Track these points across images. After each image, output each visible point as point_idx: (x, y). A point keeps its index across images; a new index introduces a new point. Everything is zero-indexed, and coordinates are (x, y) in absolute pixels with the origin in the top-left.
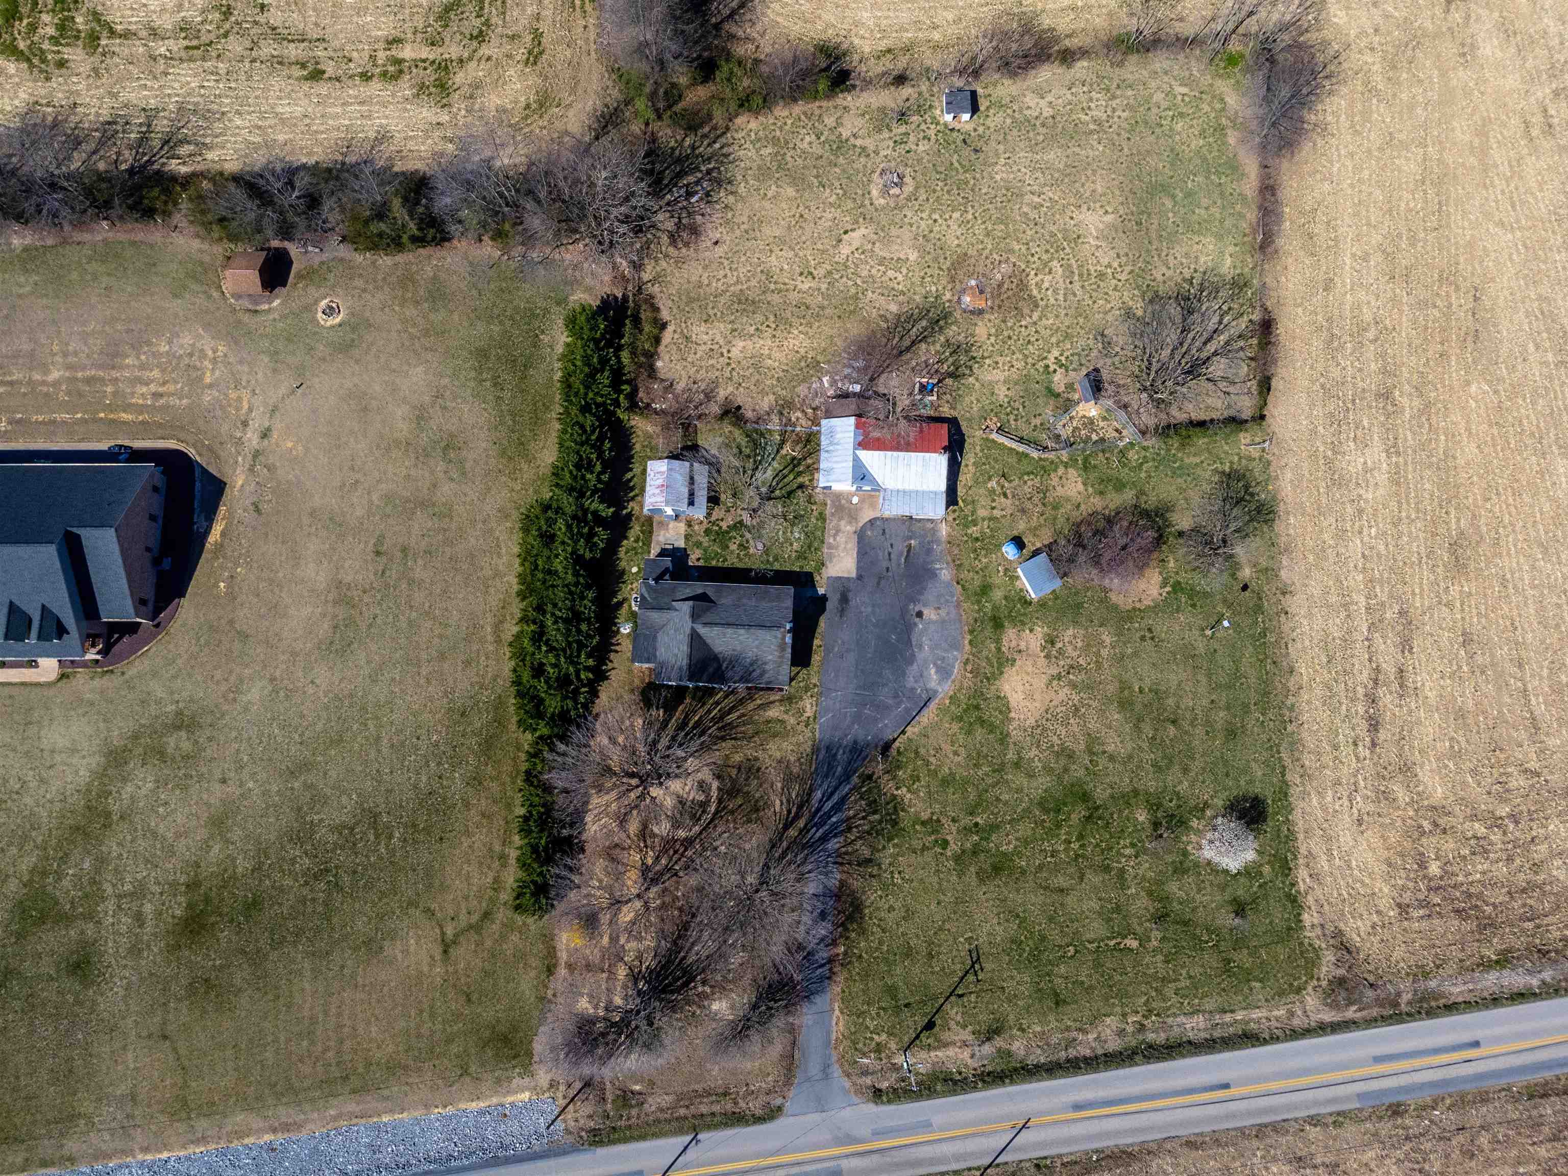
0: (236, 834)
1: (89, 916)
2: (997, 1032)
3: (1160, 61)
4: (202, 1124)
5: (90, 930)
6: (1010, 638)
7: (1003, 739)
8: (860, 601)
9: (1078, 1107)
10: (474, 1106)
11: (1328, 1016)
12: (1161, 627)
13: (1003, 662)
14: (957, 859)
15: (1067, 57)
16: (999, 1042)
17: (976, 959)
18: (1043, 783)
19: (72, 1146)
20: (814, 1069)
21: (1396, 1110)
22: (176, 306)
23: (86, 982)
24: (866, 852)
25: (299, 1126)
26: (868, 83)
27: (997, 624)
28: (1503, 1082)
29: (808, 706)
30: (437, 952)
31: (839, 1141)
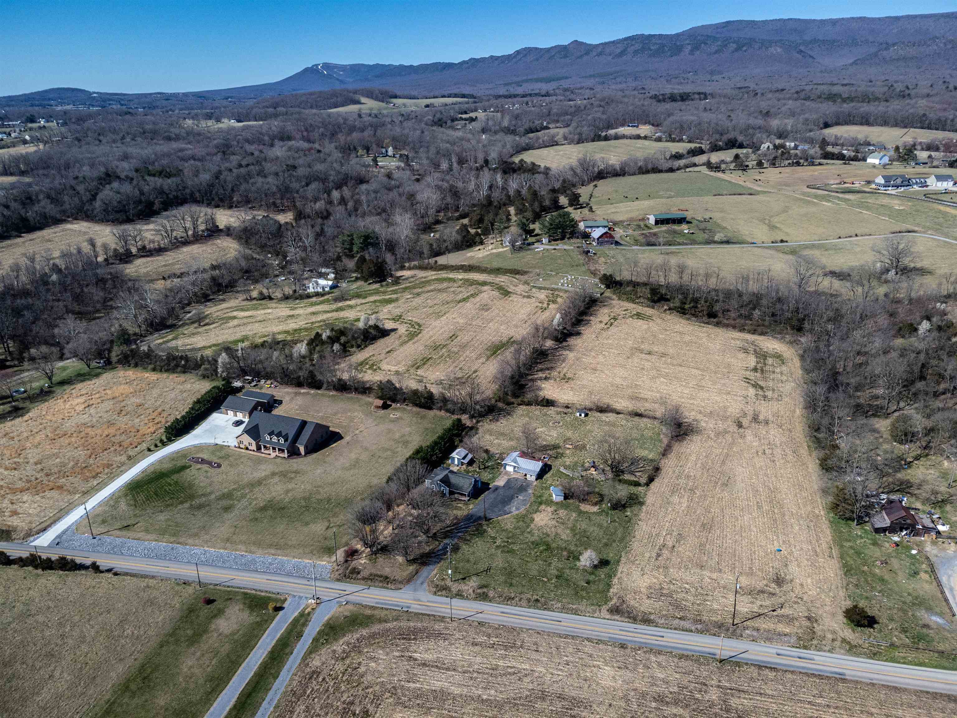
0: (290, 495)
1: (239, 501)
2: (486, 587)
3: (645, 420)
4: (228, 545)
5: (236, 502)
6: (543, 507)
7: (528, 527)
8: (501, 492)
9: (503, 613)
10: (307, 561)
11: (607, 617)
12: (593, 517)
13: (537, 511)
14: (497, 546)
15: (618, 413)
16: (485, 590)
17: (489, 569)
18: (535, 538)
19: (190, 541)
20: (419, 582)
21: (623, 646)
22: (358, 408)
23: (225, 512)
24: (468, 538)
25: (254, 553)
26: (558, 407)
27: (541, 503)
28: (669, 650)
29: (471, 507)
30: (324, 528)
31: (415, 600)
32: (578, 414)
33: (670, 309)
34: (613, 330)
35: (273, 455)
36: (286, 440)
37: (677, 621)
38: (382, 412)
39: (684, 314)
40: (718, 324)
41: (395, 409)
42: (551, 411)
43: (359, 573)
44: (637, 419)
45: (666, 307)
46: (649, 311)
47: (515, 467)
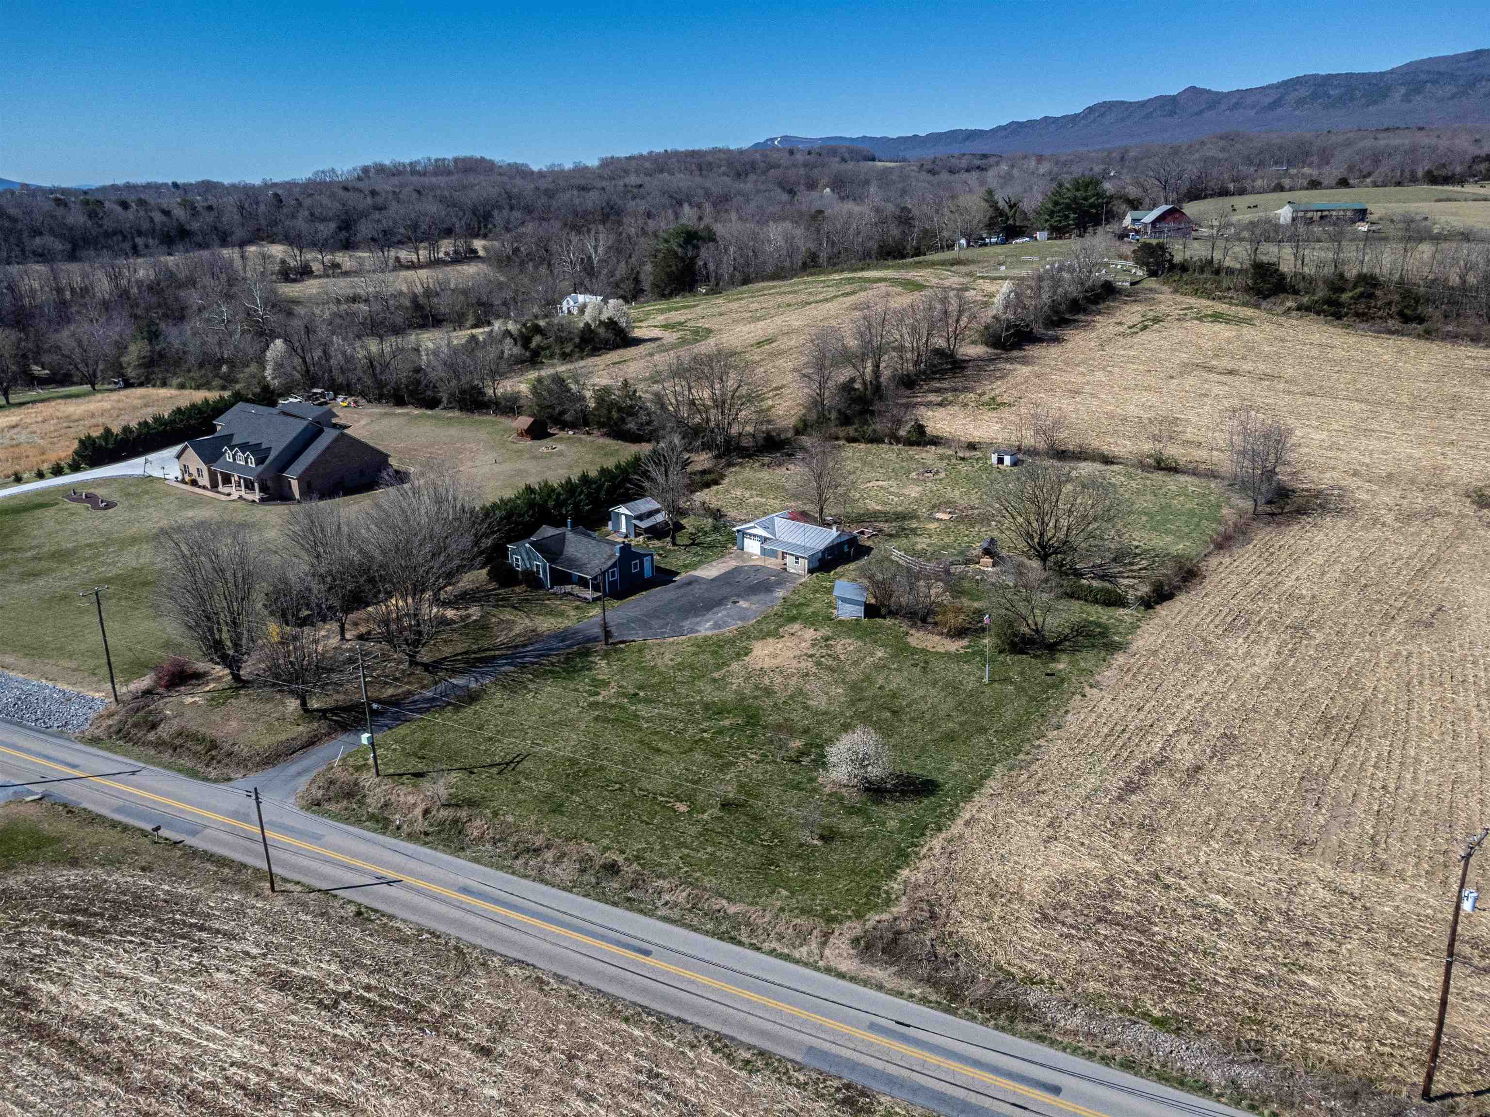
7: (720, 667)
8: (699, 587)
10: (65, 687)
11: (844, 966)
12: (937, 665)
13: (770, 635)
14: (593, 704)
15: (1108, 462)
16: (465, 814)
17: (521, 758)
18: (724, 696)
21: (853, 1100)
22: (482, 436)
24: (526, 679)
27: (792, 620)
29: (594, 613)
32: (994, 458)
33: (1299, 309)
34: (1145, 336)
35: (235, 495)
36: (259, 462)
37: (1143, 1032)
38: (528, 443)
39: (1338, 316)
40: (1428, 335)
41: (561, 440)
42: (929, 455)
43: (154, 726)
44: (1159, 476)
45: (1289, 304)
46: (1249, 312)
47: (764, 540)
